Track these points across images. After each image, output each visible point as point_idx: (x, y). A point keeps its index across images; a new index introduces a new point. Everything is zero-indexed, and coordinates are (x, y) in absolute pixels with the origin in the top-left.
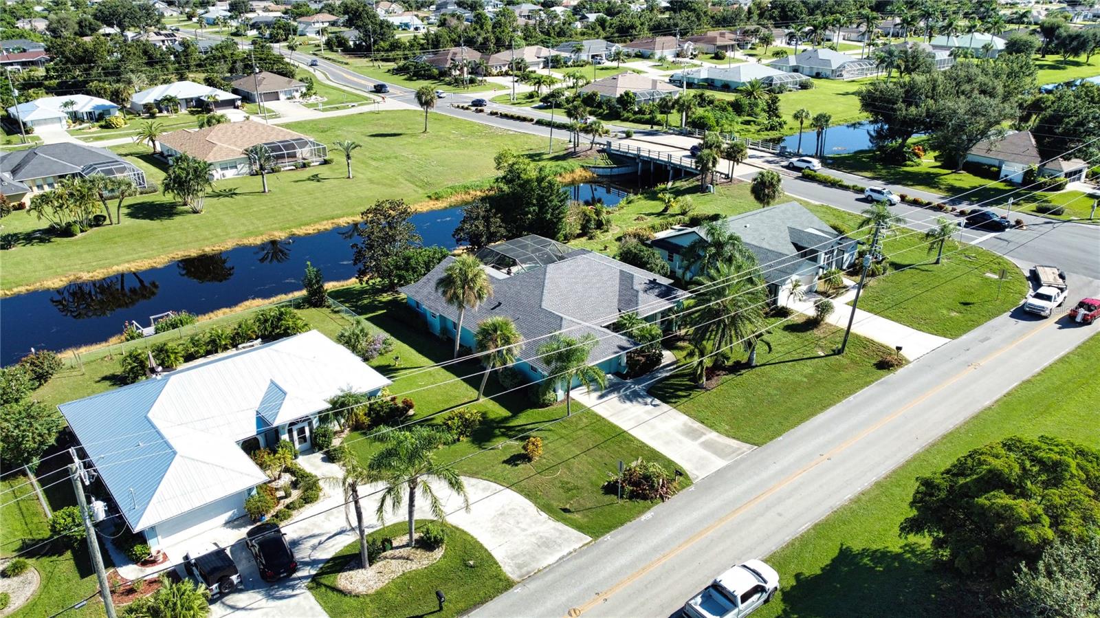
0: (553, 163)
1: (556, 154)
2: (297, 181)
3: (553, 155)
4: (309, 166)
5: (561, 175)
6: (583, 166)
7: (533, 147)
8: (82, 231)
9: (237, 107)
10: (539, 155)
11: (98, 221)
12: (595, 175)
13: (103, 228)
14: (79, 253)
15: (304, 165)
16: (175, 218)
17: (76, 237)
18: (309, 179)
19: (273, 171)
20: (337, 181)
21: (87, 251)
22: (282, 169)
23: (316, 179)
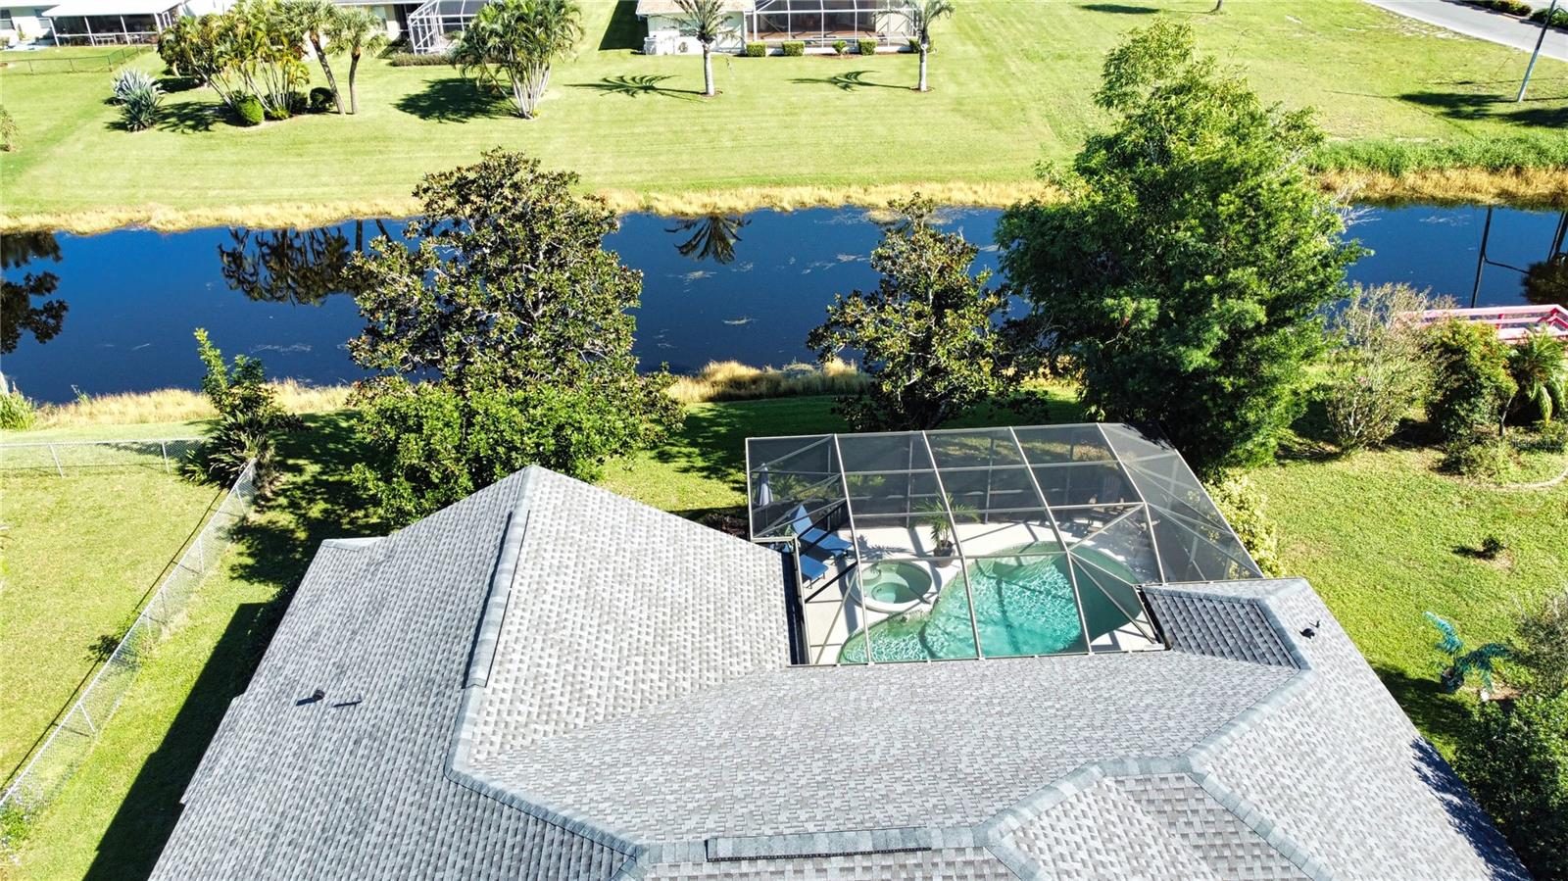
0: (1513, 131)
1: (1537, 105)
2: (801, 81)
3: (1523, 107)
4: (871, 53)
5: (1518, 170)
7: (1478, 78)
8: (268, 117)
10: (1479, 101)
11: (322, 101)
13: (316, 117)
14: (219, 163)
15: (860, 50)
16: (472, 120)
17: (254, 128)
18: (834, 81)
19: (784, 52)
20: (883, 92)
21: (234, 164)
22: (807, 51)
23: (848, 81)
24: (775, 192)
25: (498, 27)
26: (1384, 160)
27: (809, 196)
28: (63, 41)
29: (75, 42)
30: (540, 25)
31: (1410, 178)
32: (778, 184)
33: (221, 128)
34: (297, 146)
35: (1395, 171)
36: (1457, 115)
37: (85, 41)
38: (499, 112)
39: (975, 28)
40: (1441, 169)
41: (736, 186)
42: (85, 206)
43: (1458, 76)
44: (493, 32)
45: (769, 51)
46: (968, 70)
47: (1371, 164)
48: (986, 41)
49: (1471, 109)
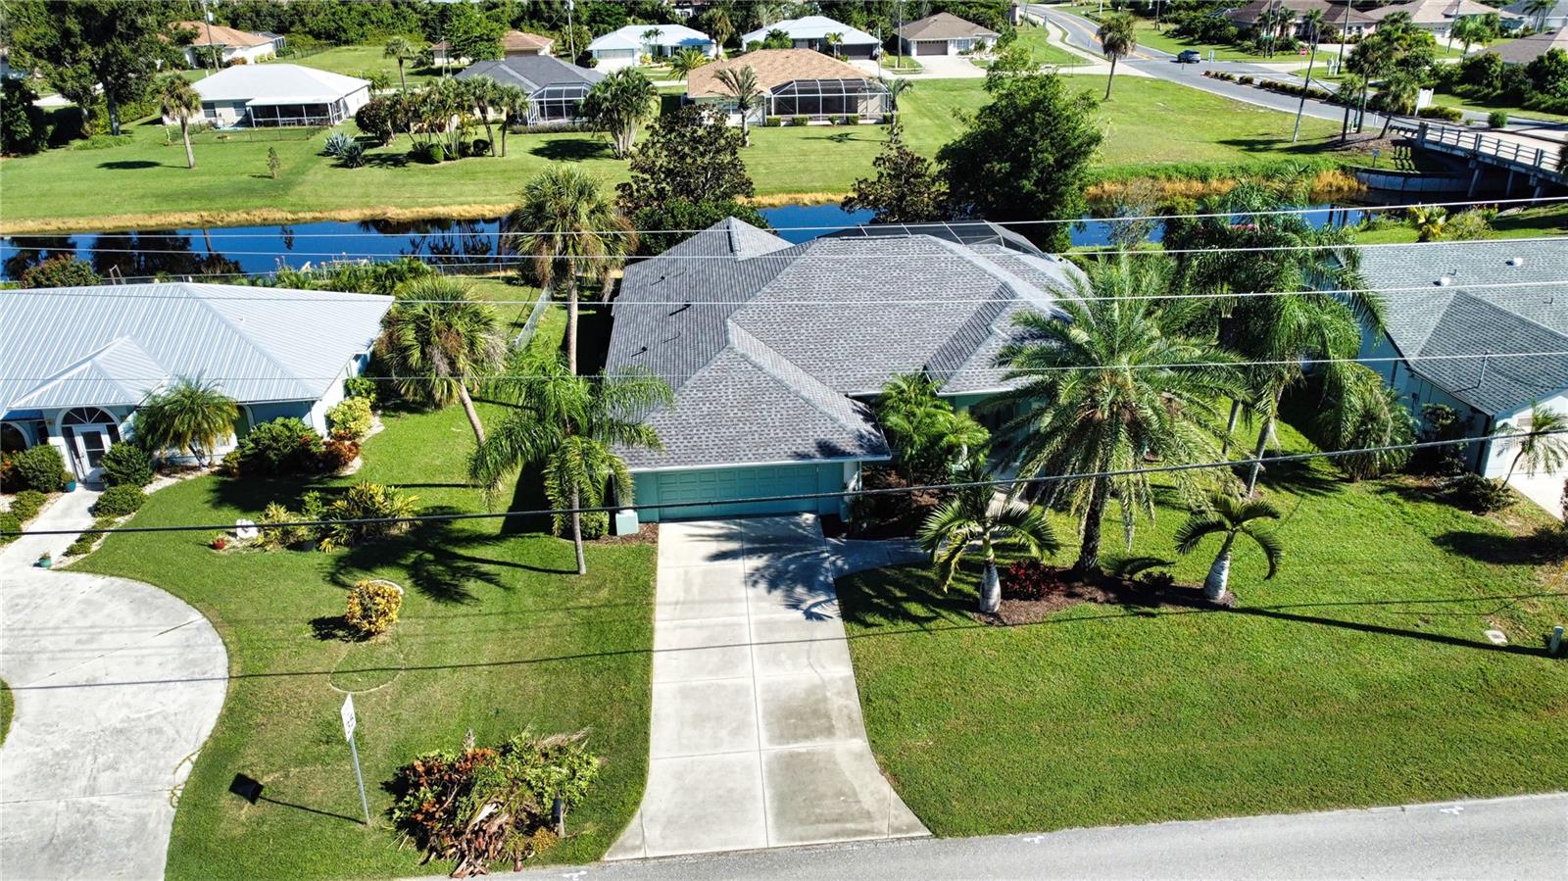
0: (1283, 156)
1: (1305, 143)
2: (808, 139)
3: (1296, 144)
4: (855, 124)
6: (1343, 168)
7: (1274, 131)
8: (447, 158)
9: (874, 58)
10: (1269, 142)
11: (482, 148)
12: (1364, 188)
13: (478, 159)
14: (419, 184)
15: (848, 122)
16: (584, 161)
17: (436, 165)
18: (831, 138)
19: (794, 123)
20: (867, 144)
21: (429, 184)
22: (810, 123)
23: (841, 138)
24: (797, 196)
25: (608, 95)
26: (1197, 173)
27: (821, 197)
28: (258, 124)
29: (266, 124)
30: (635, 95)
31: (1215, 184)
32: (799, 192)
33: (413, 165)
34: (470, 175)
35: (1204, 179)
36: (1252, 150)
37: (275, 124)
38: (602, 156)
39: (930, 110)
40: (1234, 178)
41: (772, 193)
42: (339, 207)
43: (1261, 131)
44: (605, 99)
45: (783, 124)
46: (925, 132)
47: (1189, 176)
48: (938, 117)
49: (1262, 147)
